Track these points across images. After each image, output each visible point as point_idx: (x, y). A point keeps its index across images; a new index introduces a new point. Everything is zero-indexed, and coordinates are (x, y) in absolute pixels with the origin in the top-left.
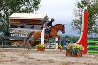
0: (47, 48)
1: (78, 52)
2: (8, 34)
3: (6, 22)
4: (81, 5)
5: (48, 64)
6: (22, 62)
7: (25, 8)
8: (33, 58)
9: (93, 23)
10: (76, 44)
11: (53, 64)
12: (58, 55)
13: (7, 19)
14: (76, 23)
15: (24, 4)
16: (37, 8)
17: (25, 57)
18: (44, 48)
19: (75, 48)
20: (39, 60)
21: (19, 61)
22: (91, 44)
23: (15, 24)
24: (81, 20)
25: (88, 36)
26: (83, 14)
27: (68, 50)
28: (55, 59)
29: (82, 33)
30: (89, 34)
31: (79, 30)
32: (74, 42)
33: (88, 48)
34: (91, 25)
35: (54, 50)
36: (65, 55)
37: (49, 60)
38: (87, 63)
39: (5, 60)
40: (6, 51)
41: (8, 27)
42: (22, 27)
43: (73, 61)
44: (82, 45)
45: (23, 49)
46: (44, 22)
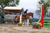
0: (23, 25)
1: (39, 26)
2: (3, 17)
3: (2, 11)
4: (41, 2)
5: (24, 32)
6: (10, 32)
7: (12, 4)
8: (16, 30)
9: (47, 12)
10: (38, 22)
11: (26, 32)
12: (29, 28)
13: (3, 10)
14: (38, 12)
15: (11, 2)
16: (18, 4)
17: (12, 29)
18: (22, 25)
19: (37, 24)
20: (19, 31)
21: (9, 31)
22: (46, 22)
23: (6, 12)
24: (40, 10)
25: (44, 18)
26: (42, 7)
27: (34, 26)
28: (27, 30)
29: (41, 17)
30: (44, 17)
31: (39, 15)
32: (37, 21)
33: (44, 24)
34: (45, 13)
35: (27, 25)
36: (32, 28)
37: (24, 31)
38: (43, 32)
39: (1, 30)
40: (2, 26)
41: (3, 14)
42: (10, 14)
43: (36, 31)
44: (41, 23)
45: (11, 25)
46: (21, 11)
